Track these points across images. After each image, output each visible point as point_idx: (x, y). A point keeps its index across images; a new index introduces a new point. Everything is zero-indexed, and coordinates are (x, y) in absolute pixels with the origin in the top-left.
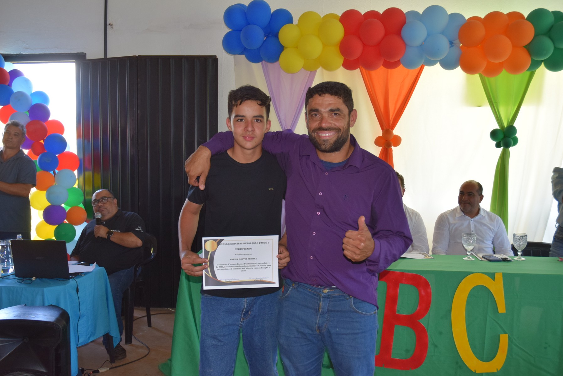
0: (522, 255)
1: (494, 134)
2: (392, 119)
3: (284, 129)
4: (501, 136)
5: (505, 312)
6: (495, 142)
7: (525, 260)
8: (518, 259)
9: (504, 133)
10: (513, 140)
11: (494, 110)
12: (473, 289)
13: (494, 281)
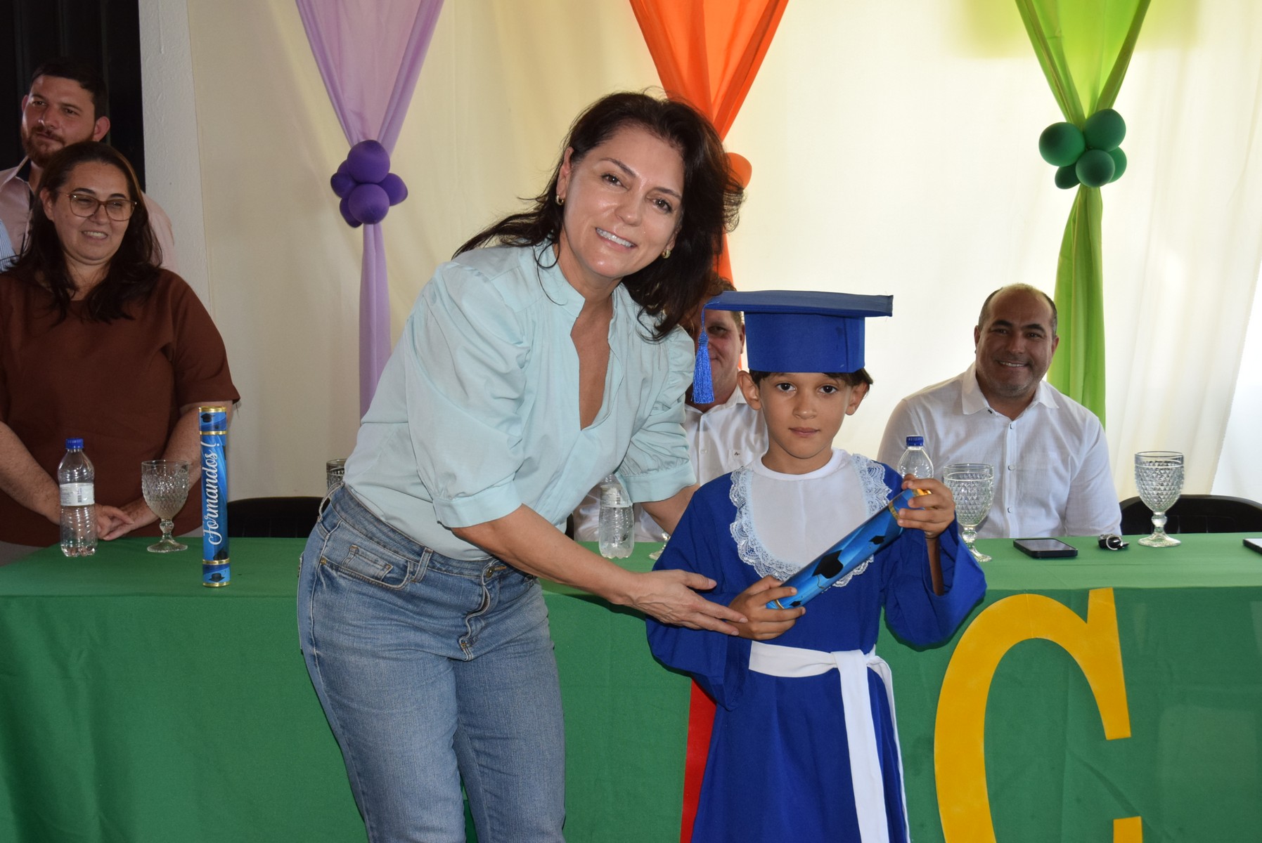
0: (1170, 529)
1: (1052, 141)
2: (719, 101)
3: (356, 143)
4: (1077, 145)
5: (1128, 734)
6: (1054, 169)
7: (1178, 545)
8: (1155, 540)
9: (1085, 134)
10: (1113, 157)
11: (1048, 62)
12: (1011, 653)
13: (1085, 618)
